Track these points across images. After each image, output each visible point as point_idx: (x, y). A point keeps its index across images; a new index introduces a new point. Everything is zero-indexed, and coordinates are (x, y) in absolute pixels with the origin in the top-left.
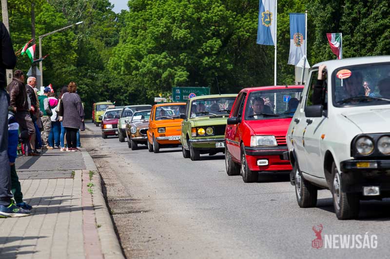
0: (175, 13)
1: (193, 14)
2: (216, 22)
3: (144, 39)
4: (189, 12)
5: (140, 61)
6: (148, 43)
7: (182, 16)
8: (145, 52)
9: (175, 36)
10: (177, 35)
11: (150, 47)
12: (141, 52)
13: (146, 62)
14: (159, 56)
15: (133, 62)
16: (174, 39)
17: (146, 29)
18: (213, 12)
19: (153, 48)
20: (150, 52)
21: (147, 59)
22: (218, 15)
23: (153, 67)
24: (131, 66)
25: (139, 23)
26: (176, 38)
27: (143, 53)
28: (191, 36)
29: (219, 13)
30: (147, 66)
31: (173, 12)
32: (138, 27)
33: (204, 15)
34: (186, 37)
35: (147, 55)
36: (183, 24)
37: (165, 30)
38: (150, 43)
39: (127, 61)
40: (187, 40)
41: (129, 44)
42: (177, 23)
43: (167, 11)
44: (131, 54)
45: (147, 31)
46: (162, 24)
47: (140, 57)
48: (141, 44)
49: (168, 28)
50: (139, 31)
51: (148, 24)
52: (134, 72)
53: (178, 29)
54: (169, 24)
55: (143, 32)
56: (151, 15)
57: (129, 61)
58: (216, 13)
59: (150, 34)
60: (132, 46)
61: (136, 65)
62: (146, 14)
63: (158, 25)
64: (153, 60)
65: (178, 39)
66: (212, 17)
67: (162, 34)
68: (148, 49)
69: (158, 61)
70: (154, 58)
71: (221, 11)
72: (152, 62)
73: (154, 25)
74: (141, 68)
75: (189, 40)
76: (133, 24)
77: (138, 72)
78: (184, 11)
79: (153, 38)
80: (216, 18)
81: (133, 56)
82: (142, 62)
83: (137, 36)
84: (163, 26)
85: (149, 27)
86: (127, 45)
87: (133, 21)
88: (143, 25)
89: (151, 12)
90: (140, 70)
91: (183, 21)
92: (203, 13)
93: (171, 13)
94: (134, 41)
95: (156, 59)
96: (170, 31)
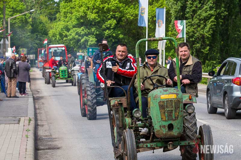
0: (89, 4)
1: (100, 5)
2: (113, 10)
3: (71, 19)
4: (97, 4)
5: (68, 32)
6: (73, 22)
7: (94, 6)
8: (71, 27)
9: (89, 18)
10: (90, 17)
11: (74, 24)
12: (69, 27)
13: (72, 33)
14: (79, 29)
15: (64, 33)
16: (89, 19)
17: (72, 13)
18: (112, 4)
19: (76, 24)
20: (74, 27)
21: (73, 31)
22: (114, 6)
23: (76, 35)
24: (63, 35)
25: (68, 10)
26: (90, 19)
27: (70, 27)
28: (98, 18)
29: (115, 5)
30: (72, 35)
31: (88, 4)
32: (67, 12)
33: (106, 5)
34: (96, 18)
35: (72, 28)
36: (94, 11)
37: (83, 14)
38: (74, 21)
39: (60, 32)
40: (96, 20)
41: (62, 22)
42: (90, 10)
43: (84, 3)
44: (63, 28)
45: (73, 14)
46: (81, 11)
47: (68, 30)
48: (69, 22)
49: (85, 13)
50: (68, 14)
51: (73, 10)
52: (65, 39)
53: (91, 14)
54: (85, 11)
55: (70, 15)
56: (75, 5)
57: (62, 32)
58: (113, 4)
59: (74, 17)
60: (63, 23)
61: (66, 34)
62: (72, 5)
63: (79, 11)
64: (76, 31)
65: (91, 19)
66: (111, 7)
67: (81, 16)
68: (73, 25)
69: (79, 32)
70: (76, 30)
71: (116, 3)
72: (75, 32)
73: (77, 11)
74: (69, 36)
75: (97, 20)
76: (65, 10)
77: (66, 39)
78: (95, 3)
79: (76, 19)
80: (113, 8)
81: (64, 29)
82: (69, 32)
83: (67, 17)
84: (82, 11)
85: (74, 12)
86: (61, 22)
87: (65, 8)
88: (71, 10)
89: (75, 4)
90: (68, 37)
91: (94, 9)
92: (105, 5)
93: (87, 4)
94: (65, 20)
95: (78, 31)
96: (86, 15)
